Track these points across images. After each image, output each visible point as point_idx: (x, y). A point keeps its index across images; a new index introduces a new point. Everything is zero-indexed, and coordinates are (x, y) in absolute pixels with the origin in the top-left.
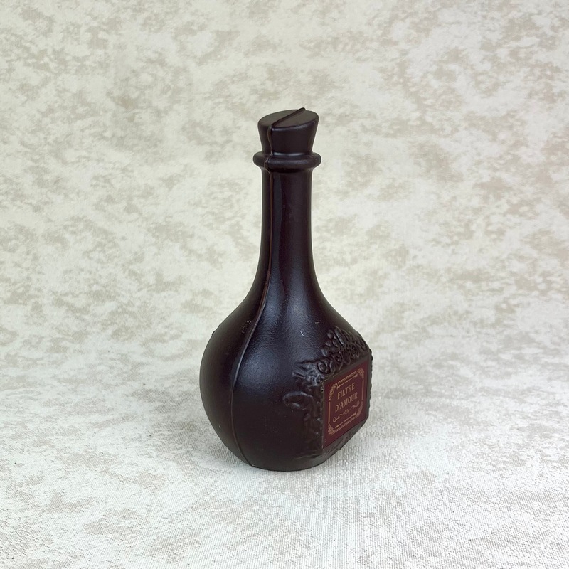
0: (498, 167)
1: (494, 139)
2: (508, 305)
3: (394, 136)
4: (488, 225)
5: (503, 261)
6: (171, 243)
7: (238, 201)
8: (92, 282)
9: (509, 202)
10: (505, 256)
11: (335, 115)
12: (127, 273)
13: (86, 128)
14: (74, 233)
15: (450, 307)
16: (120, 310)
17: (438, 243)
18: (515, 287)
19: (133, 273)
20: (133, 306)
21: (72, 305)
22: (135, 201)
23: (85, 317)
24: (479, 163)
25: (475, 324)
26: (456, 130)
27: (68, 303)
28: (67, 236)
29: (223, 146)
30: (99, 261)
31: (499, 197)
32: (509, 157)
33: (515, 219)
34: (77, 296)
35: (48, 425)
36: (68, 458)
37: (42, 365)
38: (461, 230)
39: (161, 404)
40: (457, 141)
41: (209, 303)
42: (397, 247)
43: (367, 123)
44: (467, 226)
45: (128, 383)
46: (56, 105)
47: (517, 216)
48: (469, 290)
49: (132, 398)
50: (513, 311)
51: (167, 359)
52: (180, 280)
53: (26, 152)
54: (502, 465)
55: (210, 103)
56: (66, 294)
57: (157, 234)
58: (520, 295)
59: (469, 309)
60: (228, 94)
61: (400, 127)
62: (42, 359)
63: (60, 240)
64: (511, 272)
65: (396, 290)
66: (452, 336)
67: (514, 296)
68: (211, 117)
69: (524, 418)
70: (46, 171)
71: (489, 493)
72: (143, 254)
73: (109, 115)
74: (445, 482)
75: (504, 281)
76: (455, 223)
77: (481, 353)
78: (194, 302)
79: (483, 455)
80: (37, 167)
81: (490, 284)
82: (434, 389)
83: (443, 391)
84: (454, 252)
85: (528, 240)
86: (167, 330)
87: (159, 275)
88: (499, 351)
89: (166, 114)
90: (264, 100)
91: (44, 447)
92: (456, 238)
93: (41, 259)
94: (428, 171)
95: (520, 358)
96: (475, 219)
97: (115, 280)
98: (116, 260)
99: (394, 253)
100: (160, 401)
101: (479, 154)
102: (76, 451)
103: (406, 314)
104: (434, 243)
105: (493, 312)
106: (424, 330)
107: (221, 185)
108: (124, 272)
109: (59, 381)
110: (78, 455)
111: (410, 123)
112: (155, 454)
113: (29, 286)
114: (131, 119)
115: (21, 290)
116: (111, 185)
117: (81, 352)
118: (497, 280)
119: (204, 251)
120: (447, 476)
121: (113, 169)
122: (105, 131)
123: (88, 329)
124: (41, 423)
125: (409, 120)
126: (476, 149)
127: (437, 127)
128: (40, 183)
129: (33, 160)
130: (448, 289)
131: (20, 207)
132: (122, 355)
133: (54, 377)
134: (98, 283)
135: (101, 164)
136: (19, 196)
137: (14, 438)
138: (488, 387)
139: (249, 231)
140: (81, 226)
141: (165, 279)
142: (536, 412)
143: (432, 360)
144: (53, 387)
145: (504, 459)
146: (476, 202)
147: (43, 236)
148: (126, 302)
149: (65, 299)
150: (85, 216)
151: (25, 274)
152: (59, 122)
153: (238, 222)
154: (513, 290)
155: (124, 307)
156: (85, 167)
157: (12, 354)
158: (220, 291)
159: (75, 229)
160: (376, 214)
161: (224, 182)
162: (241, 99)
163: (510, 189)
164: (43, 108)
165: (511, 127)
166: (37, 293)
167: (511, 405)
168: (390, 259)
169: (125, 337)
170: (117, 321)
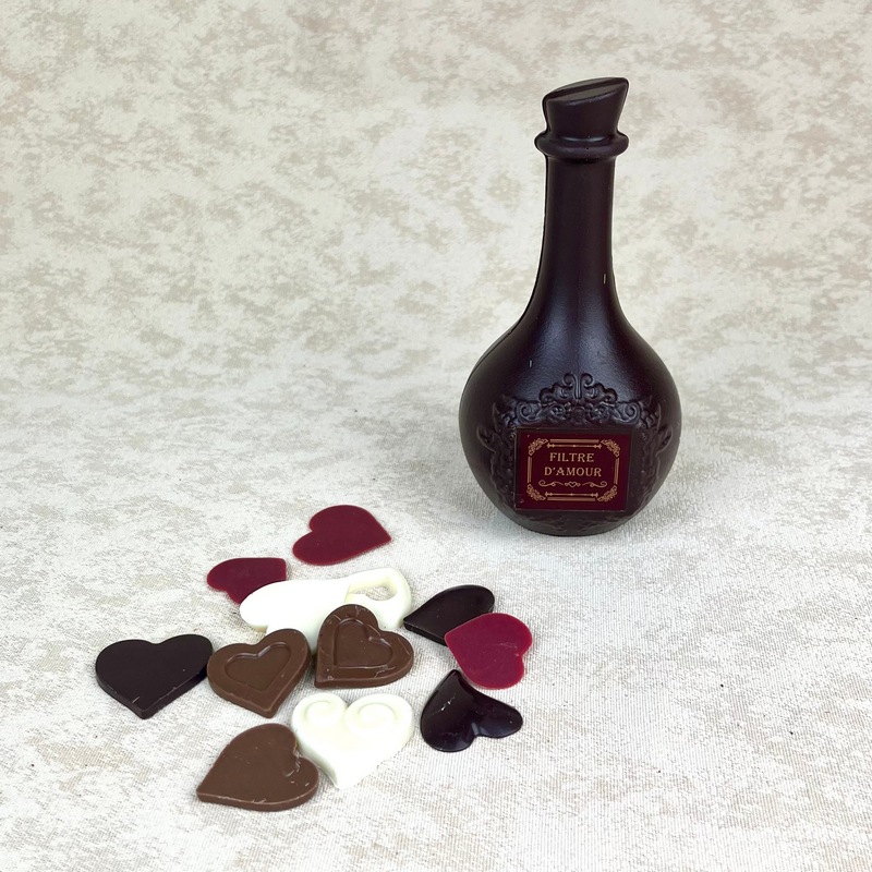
0: (820, 111)
1: (816, 72)
2: (829, 299)
3: (679, 67)
4: (806, 190)
5: (823, 240)
6: (378, 218)
7: (467, 159)
8: (276, 271)
9: (833, 159)
10: (826, 233)
11: (598, 39)
12: (320, 261)
13: (261, 60)
14: (248, 204)
15: (751, 302)
16: (314, 310)
17: (738, 215)
18: (839, 276)
19: (329, 260)
20: (331, 304)
21: (252, 303)
22: (329, 161)
23: (270, 319)
24: (794, 105)
25: (784, 325)
26: (764, 59)
27: (245, 301)
28: (240, 209)
29: (446, 83)
30: (284, 244)
31: (820, 153)
32: (836, 97)
33: (841, 183)
34: (257, 291)
35: (243, 465)
36: (276, 508)
37: (221, 383)
38: (768, 197)
39: (381, 437)
40: (765, 74)
41: (431, 300)
42: (681, 221)
43: (643, 49)
44: (777, 191)
45: (335, 408)
46: (220, 28)
47: (844, 178)
48: (777, 280)
49: (343, 429)
50: (835, 309)
51: (381, 376)
52: (393, 269)
53: (182, 94)
54: (818, 518)
55: (428, 23)
56: (243, 289)
57: (359, 206)
58: (845, 286)
59: (777, 306)
60: (452, 10)
61: (687, 55)
62: (219, 375)
63: (231, 214)
64: (833, 254)
65: (679, 280)
66: (754, 342)
67: (837, 287)
68: (430, 43)
69: (847, 455)
70: (209, 120)
71: (803, 553)
72: (341, 232)
73: (291, 41)
74: (747, 539)
75: (823, 267)
76: (760, 188)
77: (791, 366)
78: (411, 299)
79: (795, 504)
80: (196, 115)
81: (806, 271)
82: (731, 415)
83: (742, 419)
84: (758, 228)
85: (858, 211)
86: (377, 337)
87: (363, 262)
88: (815, 363)
89: (369, 38)
90: (502, 18)
91: (244, 494)
92: (761, 209)
93: (206, 241)
94: (725, 117)
95: (843, 371)
96: (787, 183)
97: (305, 268)
98: (306, 242)
99: (677, 230)
100: (380, 434)
101: (795, 93)
102: (284, 498)
103: (693, 313)
104: (732, 216)
105: (809, 309)
106: (717, 334)
107: (444, 138)
108: (318, 258)
109: (246, 406)
110: (287, 503)
111: (702, 49)
112: (382, 503)
113: (193, 278)
114: (322, 47)
115: (183, 283)
116: (297, 139)
117: (268, 366)
118: (816, 266)
119: (422, 229)
120: (750, 532)
121: (298, 116)
122: (286, 64)
123: (275, 334)
124: (234, 463)
125: (699, 45)
126: (791, 85)
127: (738, 55)
128: (202, 136)
129: (192, 106)
130: (748, 279)
131: (176, 170)
132: (323, 371)
133: (239, 400)
134: (283, 273)
135: (282, 110)
136: (174, 155)
137: (201, 482)
138: (802, 414)
139: (481, 201)
140: (258, 195)
141: (373, 268)
142: (862, 447)
143: (726, 376)
144: (241, 414)
145: (822, 509)
146: (789, 159)
147: (208, 209)
148: (322, 298)
149: (241, 294)
150: (262, 182)
151: (187, 261)
152: (224, 53)
153: (467, 188)
154: (836, 278)
155: (320, 305)
156: (261, 114)
157: (179, 368)
158: (445, 284)
159: (248, 199)
160: (653, 176)
161: (448, 133)
162: (470, 16)
163: (836, 140)
164: (203, 33)
165: (839, 55)
166: (205, 287)
167: (831, 438)
168: (672, 238)
169: (324, 346)
170: (312, 325)
